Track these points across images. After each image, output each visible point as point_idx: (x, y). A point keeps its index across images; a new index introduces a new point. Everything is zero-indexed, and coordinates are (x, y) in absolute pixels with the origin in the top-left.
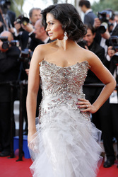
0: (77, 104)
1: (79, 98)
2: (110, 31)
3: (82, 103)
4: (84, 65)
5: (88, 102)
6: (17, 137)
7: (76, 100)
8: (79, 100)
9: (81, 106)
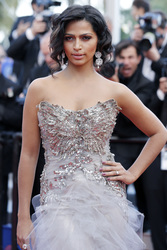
0: (101, 171)
1: (104, 161)
2: (159, 47)
3: (108, 168)
4: (109, 106)
5: (119, 166)
6: (9, 226)
7: (99, 164)
8: (104, 164)
9: (107, 173)
